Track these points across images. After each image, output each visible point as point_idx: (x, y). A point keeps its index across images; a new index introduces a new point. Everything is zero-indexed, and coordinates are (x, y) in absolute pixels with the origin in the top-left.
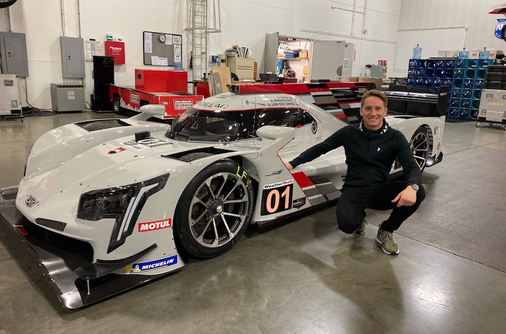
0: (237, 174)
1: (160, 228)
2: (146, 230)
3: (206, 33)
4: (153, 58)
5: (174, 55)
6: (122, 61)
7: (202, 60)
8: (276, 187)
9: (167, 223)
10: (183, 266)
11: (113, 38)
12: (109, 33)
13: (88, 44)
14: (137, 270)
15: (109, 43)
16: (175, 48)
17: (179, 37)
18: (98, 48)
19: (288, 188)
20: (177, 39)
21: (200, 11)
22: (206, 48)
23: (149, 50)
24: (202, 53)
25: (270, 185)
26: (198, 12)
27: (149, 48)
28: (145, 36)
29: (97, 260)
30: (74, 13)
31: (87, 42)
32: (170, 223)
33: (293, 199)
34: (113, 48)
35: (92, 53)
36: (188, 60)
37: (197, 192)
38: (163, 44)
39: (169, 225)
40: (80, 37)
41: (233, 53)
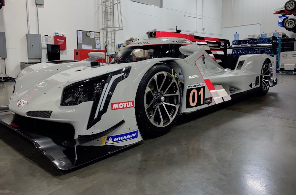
0: (172, 74)
1: (127, 107)
2: (117, 109)
3: (114, 30)
4: (83, 46)
5: (95, 43)
6: (65, 48)
7: (112, 47)
8: (195, 87)
9: (131, 104)
10: (142, 140)
11: (59, 34)
12: (57, 32)
13: (43, 38)
14: (110, 142)
15: (56, 37)
16: (96, 40)
17: (98, 33)
18: (50, 41)
19: (202, 89)
20: (97, 34)
21: (110, 18)
22: (114, 40)
23: (81, 41)
24: (112, 43)
25: (191, 85)
26: (109, 19)
27: (81, 40)
28: (78, 33)
29: (79, 136)
30: (36, 20)
31: (43, 37)
32: (133, 104)
33: (206, 98)
34: (59, 40)
35: (46, 43)
36: (104, 47)
37: (148, 83)
38: (89, 38)
39: (132, 106)
40: (39, 34)
41: (130, 42)
